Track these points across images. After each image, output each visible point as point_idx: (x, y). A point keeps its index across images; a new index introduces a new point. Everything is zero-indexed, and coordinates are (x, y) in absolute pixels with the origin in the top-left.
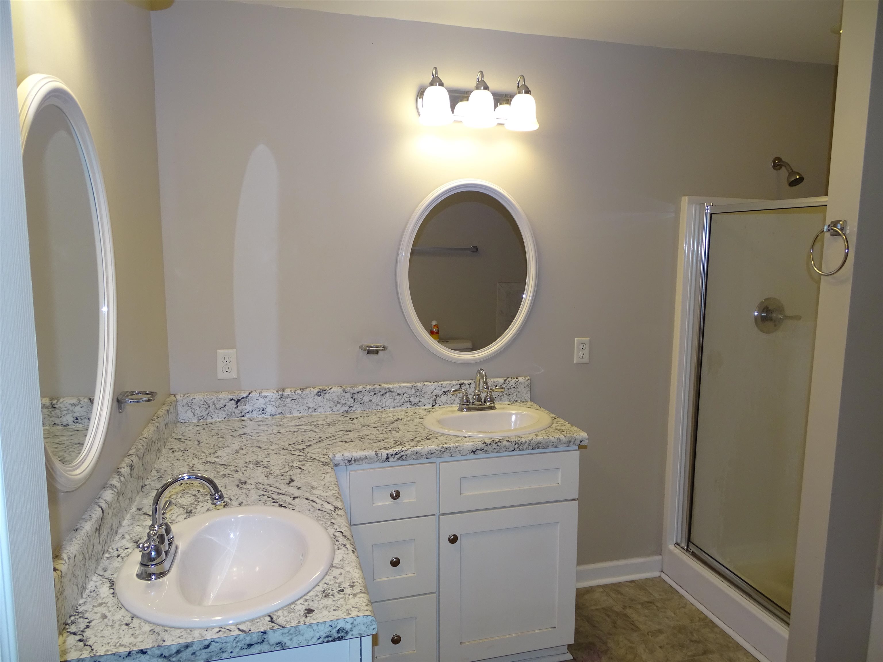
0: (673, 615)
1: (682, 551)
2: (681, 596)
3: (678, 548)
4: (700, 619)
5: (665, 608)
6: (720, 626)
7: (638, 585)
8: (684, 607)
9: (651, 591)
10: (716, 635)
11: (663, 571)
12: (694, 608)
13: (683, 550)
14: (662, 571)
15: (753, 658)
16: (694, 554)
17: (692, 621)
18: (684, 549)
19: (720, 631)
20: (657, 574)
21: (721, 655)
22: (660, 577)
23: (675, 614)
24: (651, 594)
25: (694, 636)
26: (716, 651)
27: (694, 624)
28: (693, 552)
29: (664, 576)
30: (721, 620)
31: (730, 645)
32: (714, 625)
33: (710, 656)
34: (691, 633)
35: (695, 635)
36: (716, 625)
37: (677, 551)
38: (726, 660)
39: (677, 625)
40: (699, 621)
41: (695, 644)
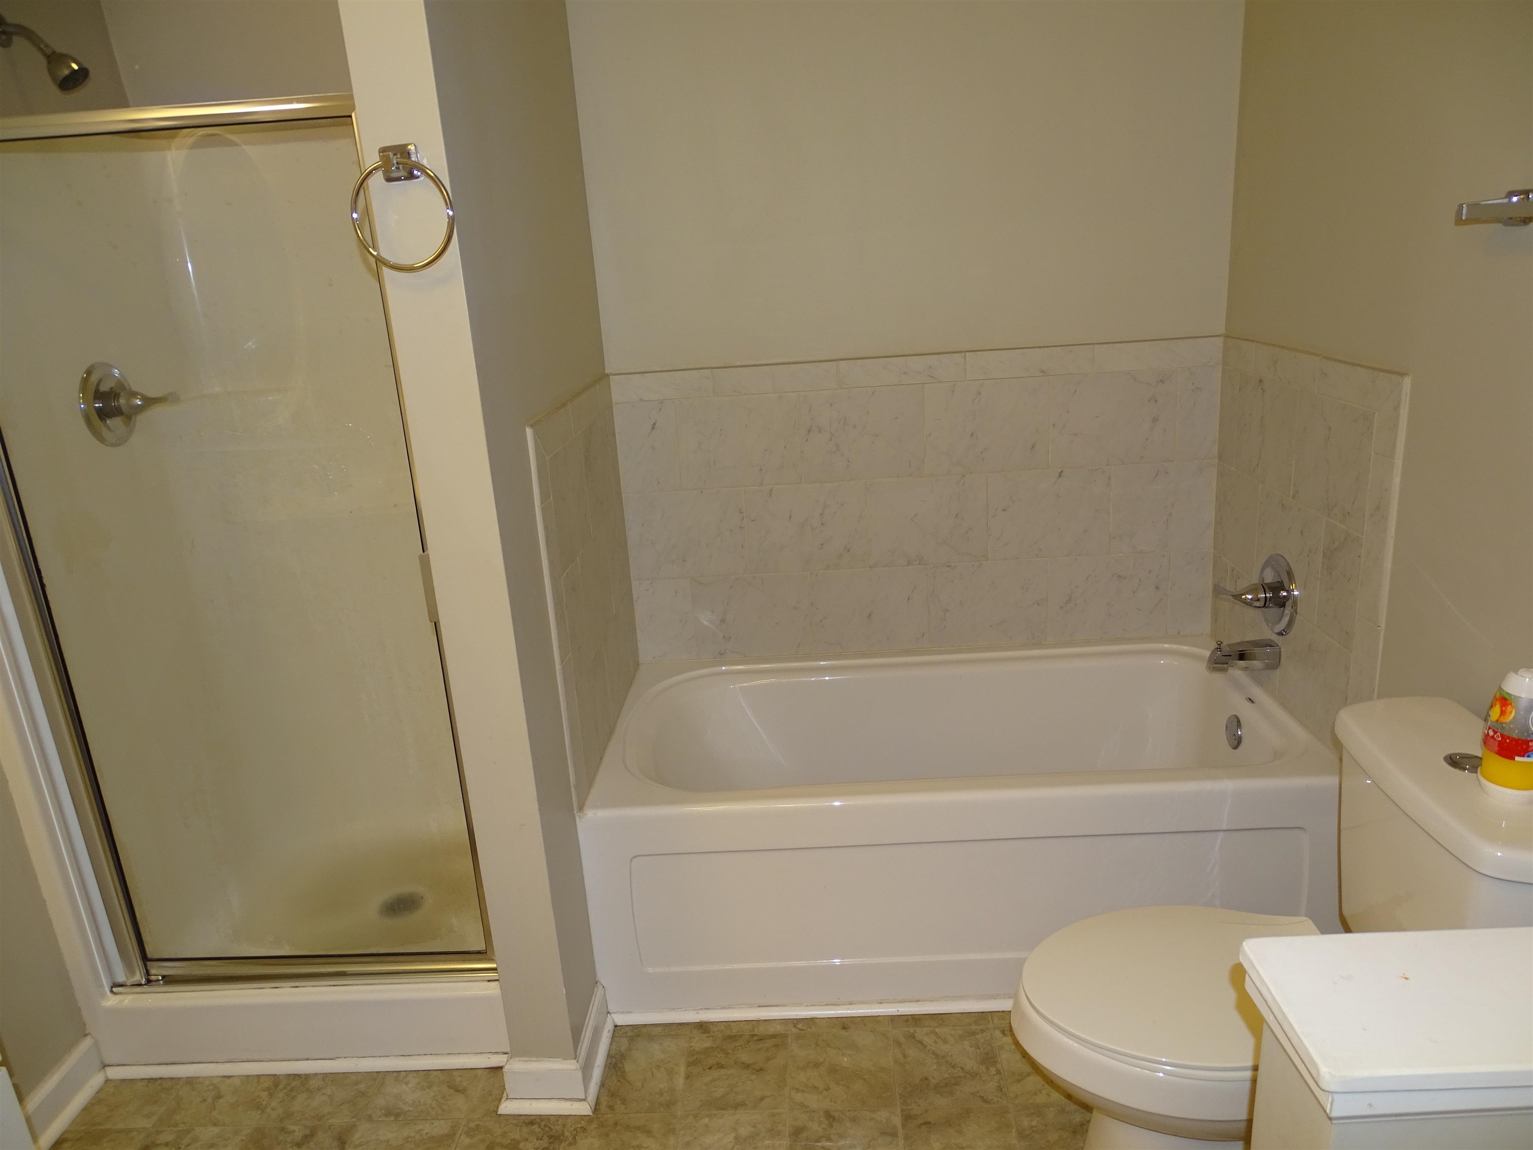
0: (216, 1130)
1: (137, 993)
2: (190, 1081)
3: (125, 993)
4: (268, 1089)
5: (188, 1132)
6: (312, 1072)
7: (78, 1139)
8: (219, 1097)
9: (120, 1126)
10: (324, 1094)
11: (107, 1063)
12: (237, 1082)
13: (138, 989)
14: (105, 1066)
15: (415, 1074)
16: (168, 980)
17: (259, 1107)
18: (140, 985)
19: (324, 1080)
20: (96, 1081)
21: (370, 1118)
22: (107, 1081)
23: (215, 1125)
24: (128, 1131)
25: (294, 1131)
26: (354, 1120)
27: (268, 1110)
28: (164, 977)
29: (115, 1073)
30: (308, 1059)
31: (362, 1087)
32: (303, 1079)
33: (356, 1137)
34: (283, 1130)
35: (292, 1127)
36: (306, 1075)
37: (127, 1000)
38: (384, 1119)
39: (242, 1140)
40: (271, 1095)
41: (312, 1144)
